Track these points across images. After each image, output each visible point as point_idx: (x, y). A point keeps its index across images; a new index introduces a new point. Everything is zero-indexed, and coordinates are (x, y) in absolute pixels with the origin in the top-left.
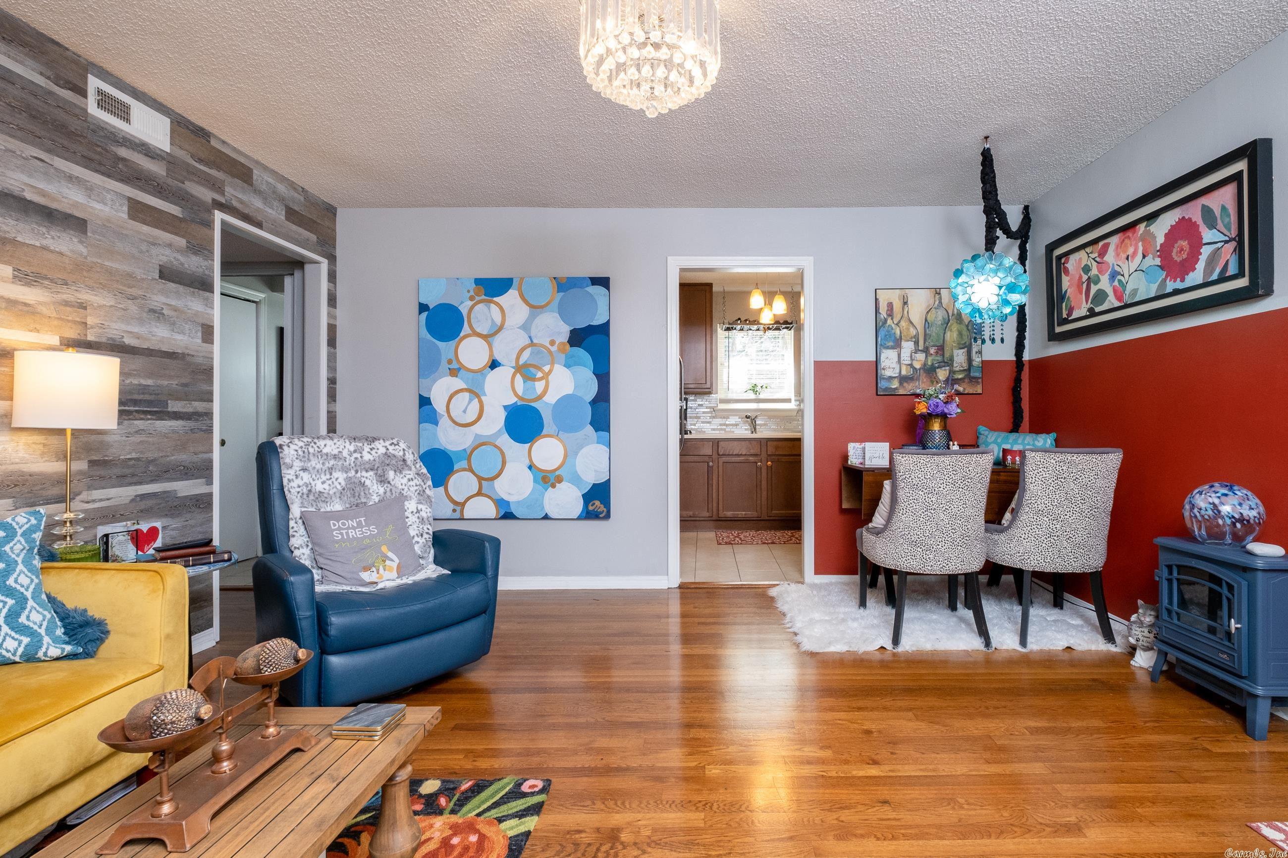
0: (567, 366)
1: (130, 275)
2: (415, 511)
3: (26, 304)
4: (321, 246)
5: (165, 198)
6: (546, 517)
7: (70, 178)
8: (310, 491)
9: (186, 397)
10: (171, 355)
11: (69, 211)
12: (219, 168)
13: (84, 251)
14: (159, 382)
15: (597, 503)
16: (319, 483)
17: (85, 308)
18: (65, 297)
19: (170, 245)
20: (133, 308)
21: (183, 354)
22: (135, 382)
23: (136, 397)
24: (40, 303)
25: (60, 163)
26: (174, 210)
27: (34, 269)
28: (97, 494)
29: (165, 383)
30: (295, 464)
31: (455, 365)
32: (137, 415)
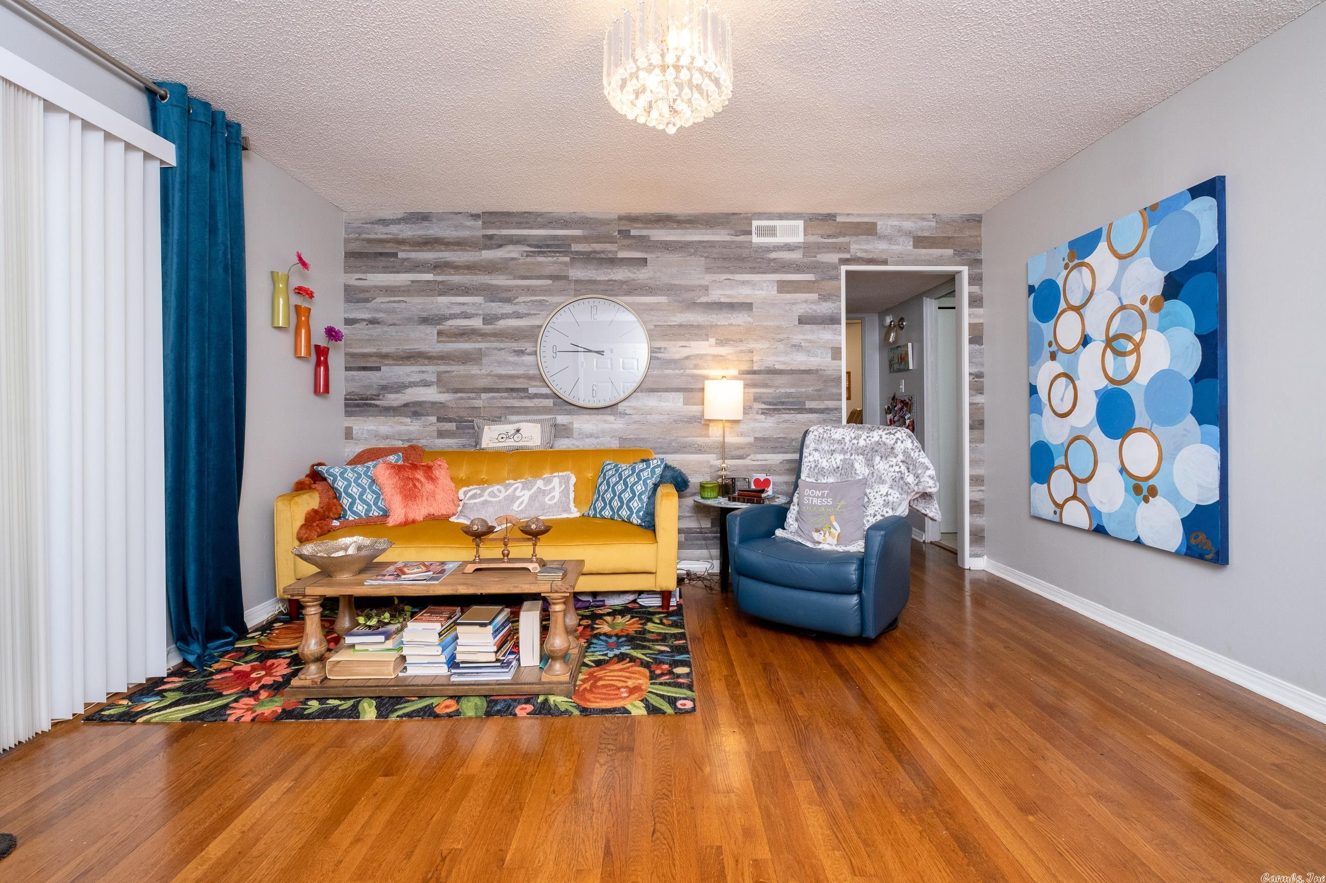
0: (1162, 329)
1: (778, 327)
2: (884, 493)
3: (722, 356)
4: (960, 256)
5: (803, 272)
6: (1138, 542)
7: (743, 283)
8: (816, 466)
9: (820, 398)
10: (808, 372)
11: (743, 301)
12: (844, 235)
13: (751, 320)
14: (799, 390)
15: (1202, 537)
16: (825, 460)
17: (752, 352)
18: (741, 348)
19: (806, 301)
20: (781, 346)
21: (817, 370)
22: (783, 391)
23: (783, 400)
24: (728, 354)
25: (739, 277)
26: (810, 277)
27: (726, 337)
28: (759, 457)
29: (804, 390)
30: (811, 445)
31: (1054, 348)
32: (784, 411)
